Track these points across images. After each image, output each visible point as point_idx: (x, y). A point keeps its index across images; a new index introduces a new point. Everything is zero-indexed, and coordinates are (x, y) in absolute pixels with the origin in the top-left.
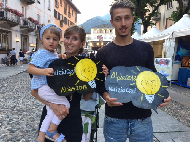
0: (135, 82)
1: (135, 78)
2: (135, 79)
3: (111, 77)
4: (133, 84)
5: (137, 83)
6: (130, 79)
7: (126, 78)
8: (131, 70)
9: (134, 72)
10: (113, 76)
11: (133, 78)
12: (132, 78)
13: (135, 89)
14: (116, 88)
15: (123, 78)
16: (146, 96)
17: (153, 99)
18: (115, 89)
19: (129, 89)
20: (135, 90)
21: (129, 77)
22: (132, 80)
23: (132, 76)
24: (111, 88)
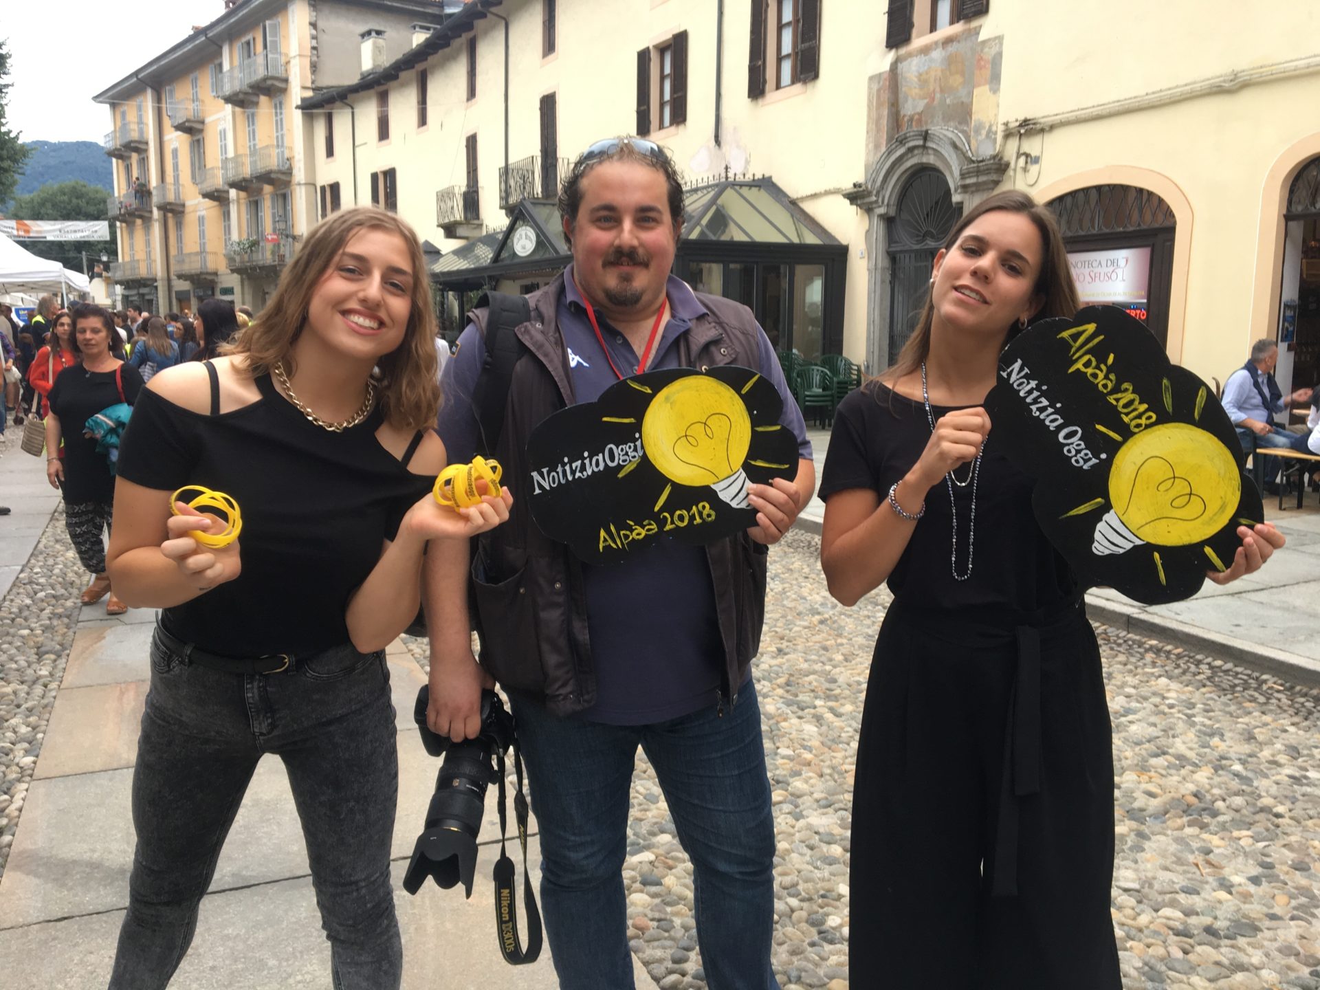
0: (1127, 434)
1: (1143, 421)
2: (1138, 426)
3: (1065, 334)
4: (1112, 434)
5: (1129, 443)
7: (1116, 389)
8: (1165, 381)
9: (1168, 401)
10: (1075, 337)
11: (1139, 417)
12: (1135, 410)
13: (1097, 457)
15: (1102, 380)
16: (1106, 517)
17: (1122, 551)
19: (1079, 435)
20: (1094, 461)
21: (1128, 396)
23: (1145, 406)
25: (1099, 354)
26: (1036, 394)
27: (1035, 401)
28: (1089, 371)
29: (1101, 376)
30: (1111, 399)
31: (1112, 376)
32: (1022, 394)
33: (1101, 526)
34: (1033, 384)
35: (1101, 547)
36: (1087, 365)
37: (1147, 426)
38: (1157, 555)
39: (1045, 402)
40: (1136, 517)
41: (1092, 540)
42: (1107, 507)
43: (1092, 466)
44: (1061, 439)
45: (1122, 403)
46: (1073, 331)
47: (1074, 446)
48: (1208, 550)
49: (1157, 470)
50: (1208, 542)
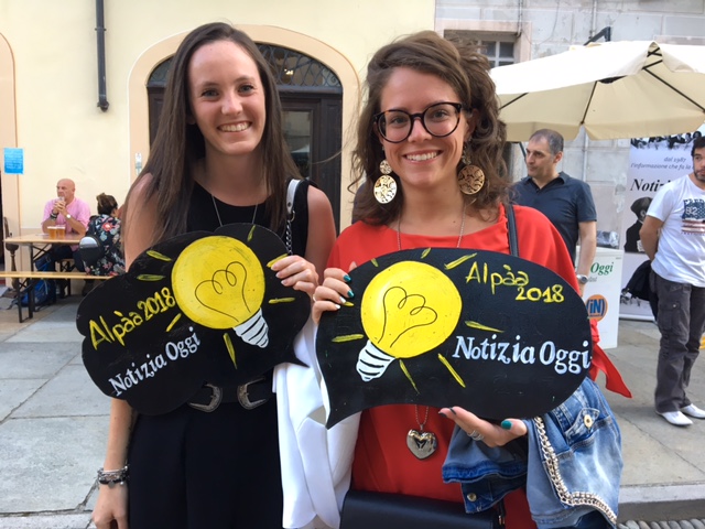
0: (176, 310)
1: (168, 297)
2: (171, 301)
3: (95, 343)
4: (175, 321)
5: (183, 309)
6: (155, 308)
7: (142, 313)
8: (140, 278)
9: (155, 278)
10: (98, 336)
11: (164, 299)
12: (158, 302)
13: (191, 334)
14: (133, 370)
15: (133, 322)
16: (239, 334)
17: (266, 326)
18: (131, 376)
19: (173, 345)
20: (194, 336)
21: (148, 305)
22: (165, 309)
23: (156, 294)
24: (117, 380)
25: (113, 321)
26: (137, 372)
28: (125, 330)
29: (130, 322)
30: (148, 317)
31: (131, 314)
32: (136, 382)
33: (245, 339)
34: (129, 373)
35: (262, 341)
36: (120, 331)
37: (172, 294)
38: (271, 301)
39: (145, 365)
40: (241, 313)
41: (256, 347)
42: (231, 332)
43: (198, 338)
44: (175, 358)
45: (151, 310)
46: (94, 338)
47: (182, 349)
49: (206, 291)
50: (263, 264)
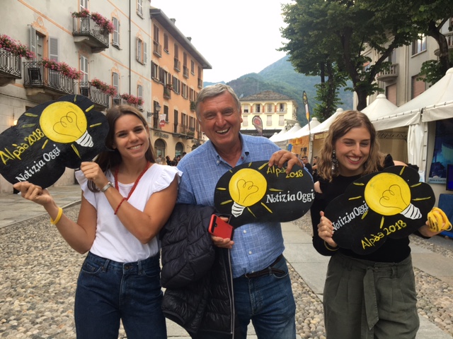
2: (41, 134)
4: (45, 143)
8: (25, 126)
11: (38, 134)
12: (35, 136)
13: (55, 147)
16: (78, 143)
17: (91, 137)
19: (47, 154)
21: (30, 138)
23: (33, 132)
24: (20, 177)
25: (12, 149)
26: (30, 170)
27: (34, 170)
28: (20, 152)
29: (22, 148)
30: (31, 144)
31: (22, 144)
32: (31, 176)
33: (82, 145)
34: (26, 172)
35: (91, 144)
36: (17, 153)
37: (42, 131)
38: (91, 126)
39: (34, 167)
40: (78, 134)
41: (88, 147)
42: (75, 143)
43: (59, 148)
44: (49, 160)
45: (32, 140)
46: (3, 159)
47: (52, 155)
48: (87, 110)
49: (59, 128)
50: (84, 111)
